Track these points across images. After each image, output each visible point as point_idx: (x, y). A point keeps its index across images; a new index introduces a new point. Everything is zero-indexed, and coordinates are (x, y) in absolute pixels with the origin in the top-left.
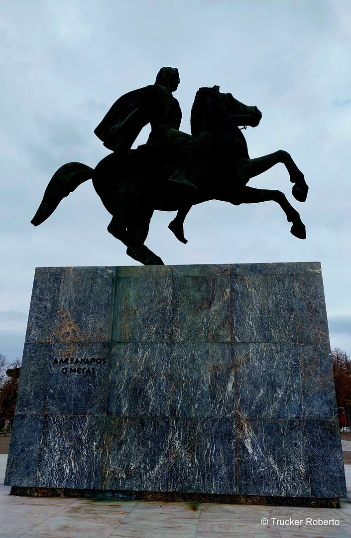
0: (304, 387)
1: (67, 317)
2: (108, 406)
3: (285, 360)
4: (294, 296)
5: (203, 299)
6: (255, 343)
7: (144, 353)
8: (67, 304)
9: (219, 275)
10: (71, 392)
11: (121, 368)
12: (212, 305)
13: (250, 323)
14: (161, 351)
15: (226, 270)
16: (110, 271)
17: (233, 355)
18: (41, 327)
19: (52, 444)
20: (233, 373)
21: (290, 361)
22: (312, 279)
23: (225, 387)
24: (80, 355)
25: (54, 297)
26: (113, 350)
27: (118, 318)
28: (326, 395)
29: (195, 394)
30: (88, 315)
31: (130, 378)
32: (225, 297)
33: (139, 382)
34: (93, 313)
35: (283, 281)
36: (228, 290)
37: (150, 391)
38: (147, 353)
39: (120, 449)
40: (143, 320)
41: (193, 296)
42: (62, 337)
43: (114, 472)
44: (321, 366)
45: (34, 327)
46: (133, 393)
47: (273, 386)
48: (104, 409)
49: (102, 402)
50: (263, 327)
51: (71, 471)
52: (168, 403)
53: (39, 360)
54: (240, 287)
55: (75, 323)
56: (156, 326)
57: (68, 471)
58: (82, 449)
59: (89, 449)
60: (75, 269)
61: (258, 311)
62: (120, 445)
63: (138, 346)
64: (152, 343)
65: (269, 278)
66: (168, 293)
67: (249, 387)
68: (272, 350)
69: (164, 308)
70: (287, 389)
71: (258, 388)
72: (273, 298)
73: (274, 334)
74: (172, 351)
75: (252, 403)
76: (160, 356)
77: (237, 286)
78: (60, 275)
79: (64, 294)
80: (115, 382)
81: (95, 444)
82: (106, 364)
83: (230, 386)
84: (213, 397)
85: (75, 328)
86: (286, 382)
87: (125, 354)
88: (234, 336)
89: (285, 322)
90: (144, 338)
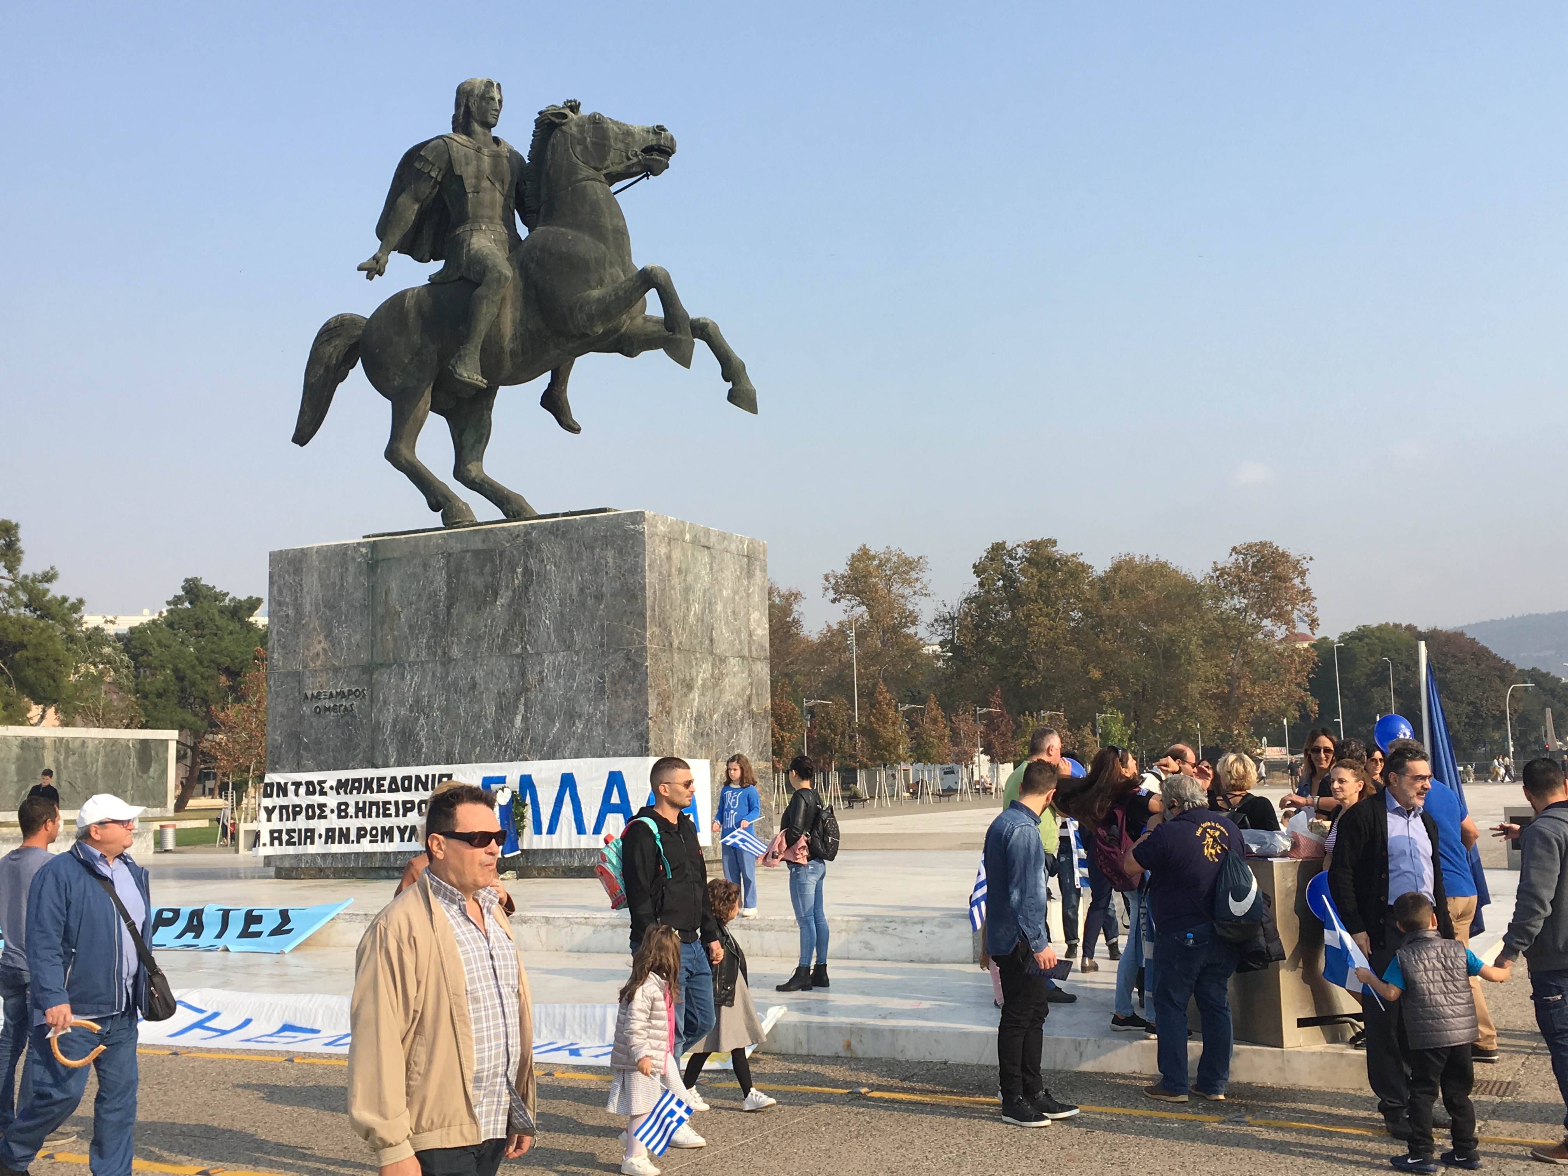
0: (609, 716)
1: (315, 629)
3: (589, 676)
4: (607, 573)
5: (486, 587)
6: (552, 652)
7: (412, 678)
8: (313, 608)
9: (508, 545)
10: (329, 739)
11: (385, 702)
12: (498, 597)
13: (547, 622)
14: (433, 674)
15: (518, 536)
16: (364, 550)
17: (523, 674)
18: (284, 647)
20: (523, 700)
21: (594, 678)
22: (631, 542)
23: (512, 722)
24: (336, 685)
25: (296, 598)
26: (375, 676)
27: (379, 627)
28: (636, 726)
29: (476, 733)
30: (340, 625)
31: (397, 717)
32: (516, 581)
33: (408, 721)
34: (346, 621)
35: (592, 549)
36: (519, 570)
37: (421, 733)
38: (416, 678)
40: (410, 627)
41: (474, 582)
42: (311, 661)
44: (633, 683)
45: (275, 647)
47: (572, 717)
48: (368, 762)
49: (365, 752)
50: (564, 627)
52: (444, 748)
53: (287, 696)
54: (535, 563)
55: (326, 637)
56: (426, 636)
60: (319, 550)
61: (558, 602)
63: (405, 668)
64: (422, 662)
65: (575, 545)
66: (440, 582)
67: (542, 720)
68: (572, 662)
69: (436, 606)
70: (588, 720)
71: (553, 721)
72: (577, 580)
73: (576, 638)
74: (447, 674)
75: (544, 742)
76: (432, 682)
77: (533, 564)
78: (300, 561)
79: (308, 592)
80: (379, 723)
82: (367, 698)
83: (519, 718)
84: (498, 737)
85: (326, 646)
86: (587, 709)
87: (389, 681)
88: (526, 644)
89: (592, 616)
90: (412, 656)
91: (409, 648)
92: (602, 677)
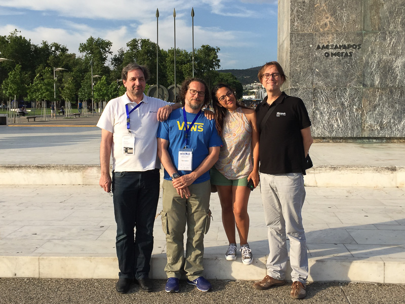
1: (324, 10)
2: (364, 80)
7: (391, 40)
10: (333, 71)
11: (372, 52)
18: (302, 19)
19: (322, 109)
24: (338, 42)
26: (365, 38)
27: (368, 11)
30: (342, 9)
31: (381, 60)
33: (388, 62)
34: (346, 7)
37: (397, 69)
38: (394, 40)
39: (375, 111)
40: (390, 13)
42: (321, 28)
43: (371, 126)
45: (296, 19)
46: (383, 71)
48: (361, 83)
49: (358, 78)
51: (338, 126)
53: (304, 46)
55: (332, 15)
56: (401, 17)
57: (336, 126)
58: (345, 112)
59: (351, 111)
62: (375, 107)
63: (386, 34)
64: (398, 31)
80: (368, 63)
81: (355, 107)
82: (360, 49)
85: (332, 20)
87: (376, 41)
90: (391, 28)
91: (389, 24)
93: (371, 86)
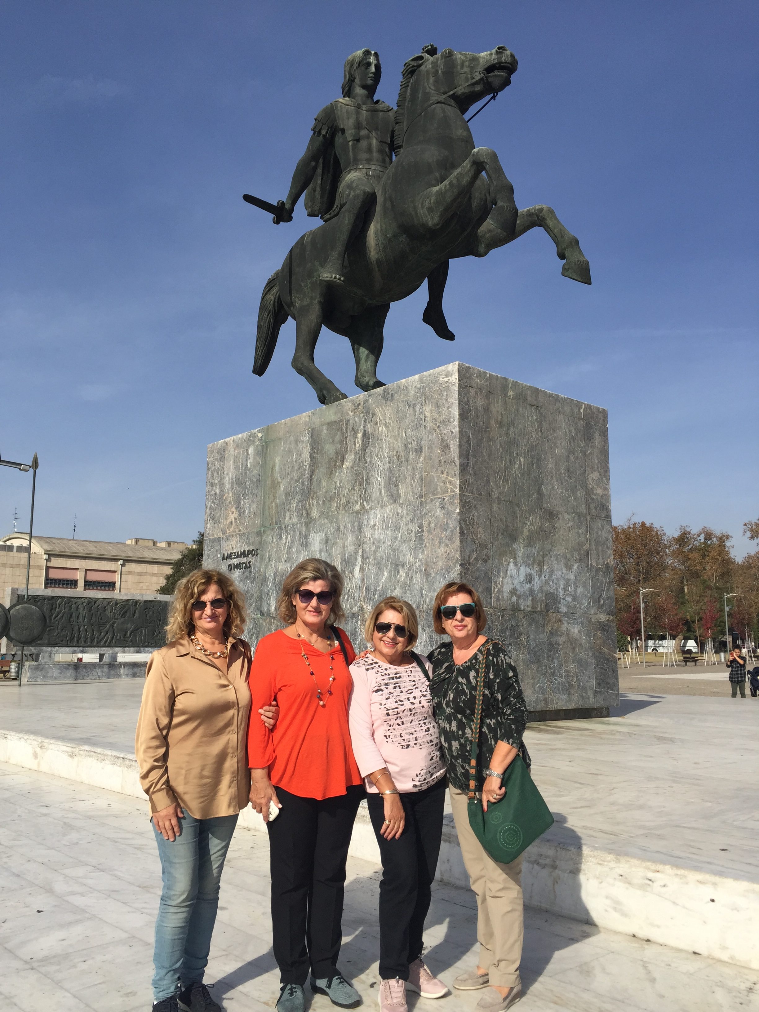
0: (427, 564)
2: (261, 605)
3: (410, 526)
4: (425, 427)
5: (337, 453)
6: (382, 506)
7: (287, 538)
8: (230, 486)
9: (352, 414)
12: (345, 461)
13: (379, 479)
14: (300, 533)
15: (359, 404)
16: (260, 435)
17: (361, 528)
18: (213, 519)
20: (360, 552)
21: (415, 528)
22: (445, 394)
23: (352, 572)
24: (241, 546)
25: (221, 479)
27: (267, 497)
28: (449, 572)
30: (245, 497)
31: (277, 571)
32: (358, 445)
34: (248, 494)
35: (414, 406)
36: (360, 435)
38: (289, 538)
41: (328, 451)
42: (228, 528)
44: (446, 531)
45: (208, 519)
47: (397, 565)
48: (258, 609)
49: (256, 601)
50: (392, 482)
53: (213, 558)
54: (371, 426)
56: (296, 501)
61: (387, 459)
63: (282, 529)
64: (293, 524)
66: (306, 453)
67: (374, 569)
68: (398, 514)
69: (303, 474)
70: (409, 569)
71: (380, 569)
72: (402, 437)
73: (401, 491)
74: (309, 532)
75: (376, 590)
76: (299, 540)
78: (224, 450)
79: (227, 474)
80: (266, 577)
82: (259, 555)
83: (357, 568)
85: (236, 516)
86: (409, 558)
87: (272, 541)
88: (363, 501)
89: (414, 469)
90: (287, 519)
91: (285, 512)
92: (421, 527)
93: (267, 615)
